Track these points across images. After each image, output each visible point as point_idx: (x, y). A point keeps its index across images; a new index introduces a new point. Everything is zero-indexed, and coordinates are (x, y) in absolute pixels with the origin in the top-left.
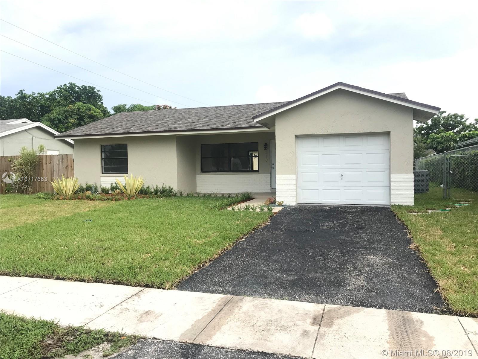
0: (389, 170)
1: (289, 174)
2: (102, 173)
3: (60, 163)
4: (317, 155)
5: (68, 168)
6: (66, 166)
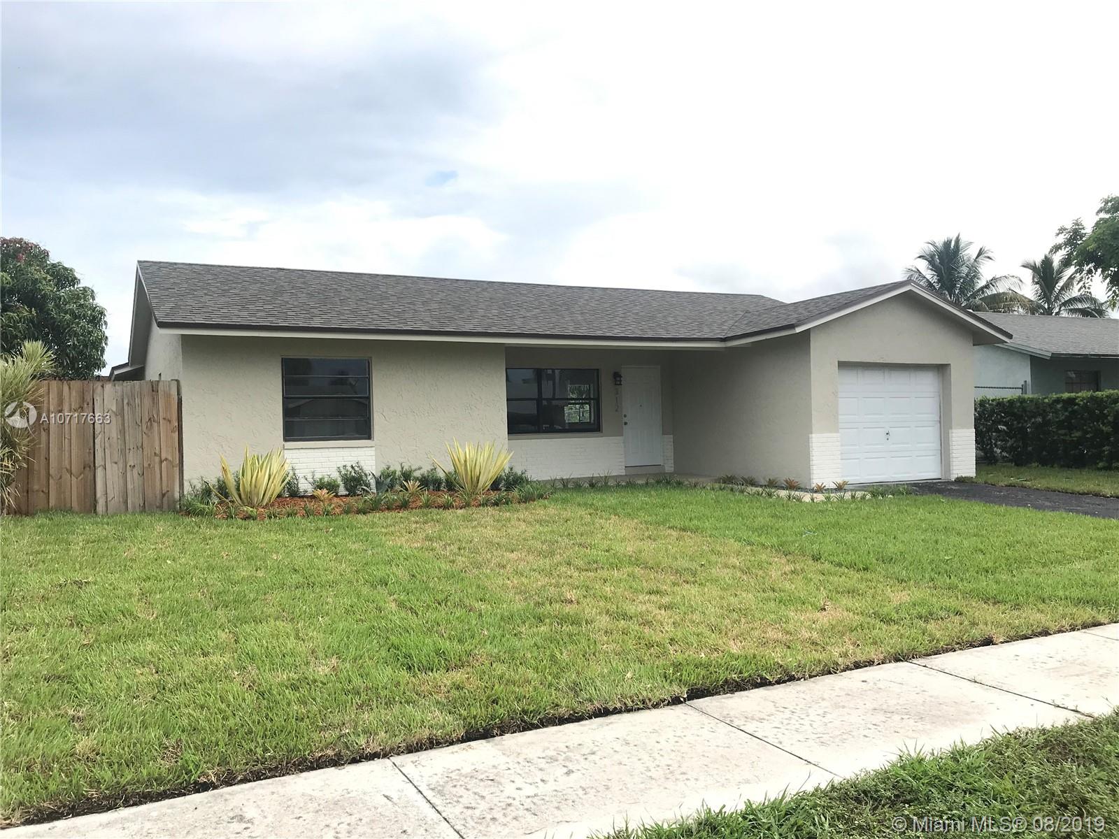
1: (831, 432)
2: (287, 440)
3: (126, 407)
4: (855, 399)
5: (155, 425)
6: (150, 419)
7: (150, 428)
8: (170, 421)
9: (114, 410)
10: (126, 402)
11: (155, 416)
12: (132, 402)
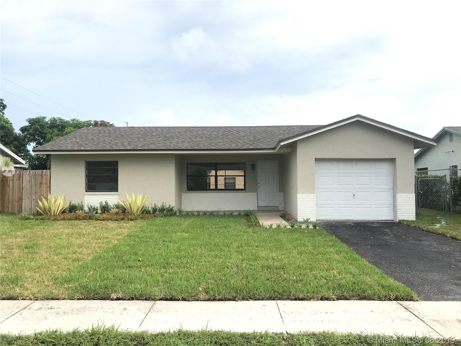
0: (393, 190)
1: (310, 193)
2: (86, 191)
3: (33, 179)
4: (333, 177)
5: (42, 185)
6: (40, 183)
7: (40, 186)
8: (47, 184)
9: (29, 180)
10: (33, 177)
11: (42, 182)
12: (35, 178)
